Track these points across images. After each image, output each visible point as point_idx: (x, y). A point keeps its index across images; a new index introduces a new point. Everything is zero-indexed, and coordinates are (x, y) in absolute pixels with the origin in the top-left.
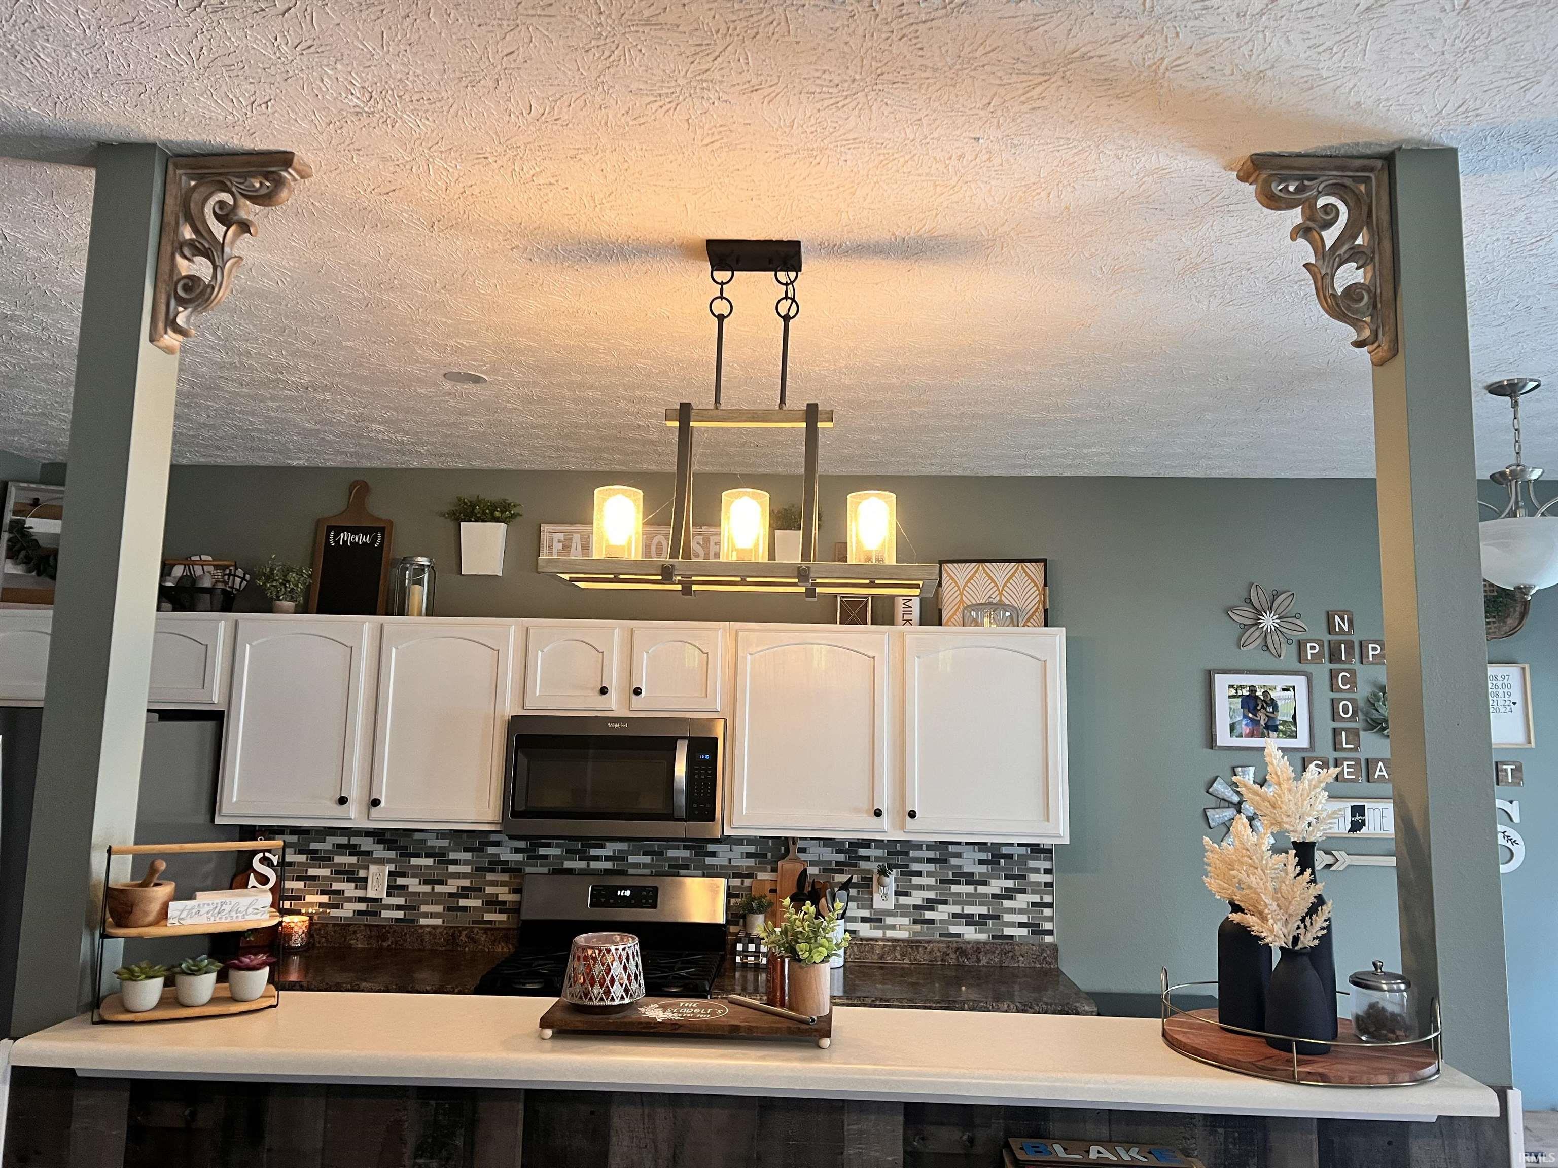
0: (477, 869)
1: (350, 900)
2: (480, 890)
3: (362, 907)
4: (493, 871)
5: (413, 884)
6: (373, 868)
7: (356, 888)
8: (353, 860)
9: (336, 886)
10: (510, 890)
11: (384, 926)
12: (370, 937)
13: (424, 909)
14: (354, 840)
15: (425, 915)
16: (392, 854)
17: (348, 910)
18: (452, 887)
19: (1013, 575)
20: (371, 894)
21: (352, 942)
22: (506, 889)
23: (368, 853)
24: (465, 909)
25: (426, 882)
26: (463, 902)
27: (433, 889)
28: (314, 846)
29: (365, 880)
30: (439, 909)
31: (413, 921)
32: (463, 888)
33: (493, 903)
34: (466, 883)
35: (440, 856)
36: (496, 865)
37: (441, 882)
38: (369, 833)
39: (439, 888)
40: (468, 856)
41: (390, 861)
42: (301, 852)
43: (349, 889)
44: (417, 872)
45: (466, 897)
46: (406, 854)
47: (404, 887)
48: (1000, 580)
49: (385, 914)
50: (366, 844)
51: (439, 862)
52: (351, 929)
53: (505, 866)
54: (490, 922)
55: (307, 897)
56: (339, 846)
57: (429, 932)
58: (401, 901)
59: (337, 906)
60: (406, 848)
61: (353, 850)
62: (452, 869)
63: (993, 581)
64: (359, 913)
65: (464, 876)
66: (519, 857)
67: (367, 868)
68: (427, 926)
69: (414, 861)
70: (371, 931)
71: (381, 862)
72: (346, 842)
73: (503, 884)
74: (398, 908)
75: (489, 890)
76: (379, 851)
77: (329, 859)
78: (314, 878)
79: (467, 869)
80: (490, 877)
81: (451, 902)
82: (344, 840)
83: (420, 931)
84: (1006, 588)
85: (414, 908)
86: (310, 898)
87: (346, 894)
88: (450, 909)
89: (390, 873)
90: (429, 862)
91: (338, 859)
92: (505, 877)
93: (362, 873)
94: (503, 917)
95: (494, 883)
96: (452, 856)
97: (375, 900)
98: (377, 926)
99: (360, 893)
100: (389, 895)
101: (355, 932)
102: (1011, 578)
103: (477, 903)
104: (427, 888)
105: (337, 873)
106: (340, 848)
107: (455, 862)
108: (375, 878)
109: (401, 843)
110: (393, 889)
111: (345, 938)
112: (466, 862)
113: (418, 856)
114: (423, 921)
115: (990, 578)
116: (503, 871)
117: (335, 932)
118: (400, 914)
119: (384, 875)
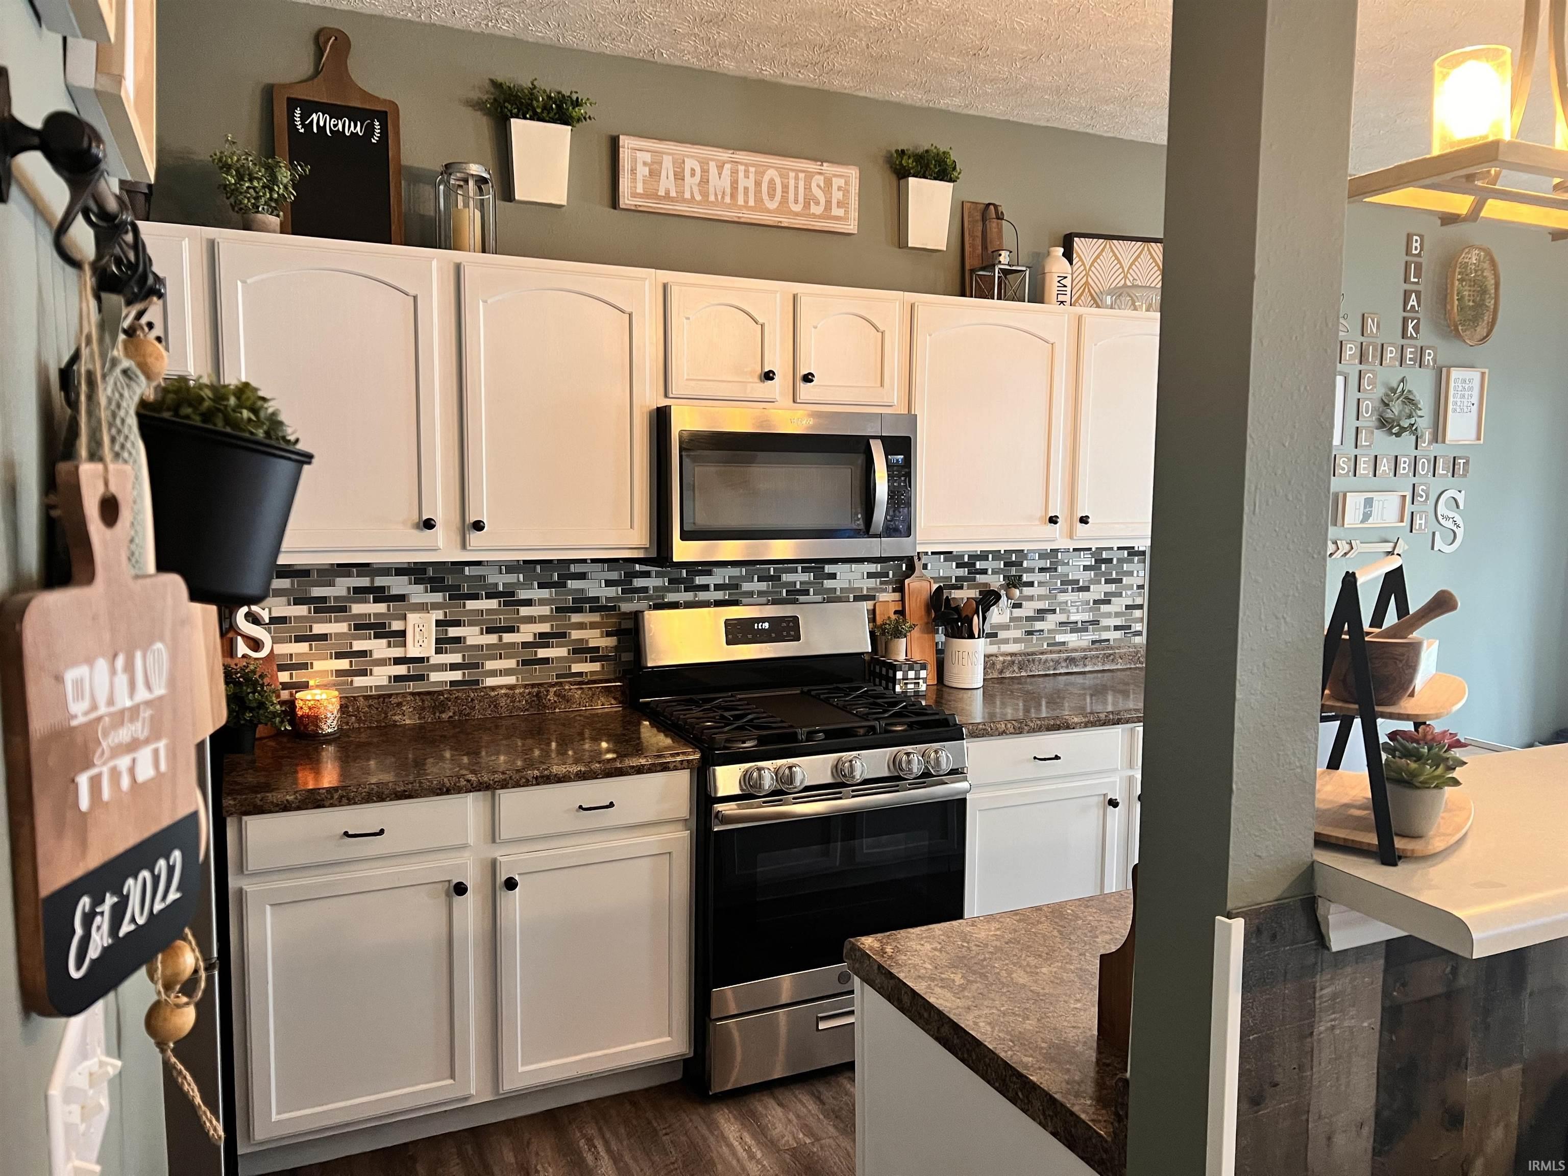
0: (558, 610)
1: (383, 662)
2: (563, 635)
3: (401, 670)
4: (579, 610)
5: (473, 635)
6: (412, 618)
7: (389, 646)
8: (381, 608)
9: (358, 646)
10: (602, 632)
11: (441, 693)
12: (423, 709)
13: (490, 665)
14: (380, 581)
15: (493, 673)
16: (438, 597)
17: (380, 677)
18: (526, 633)
19: (1139, 256)
20: (413, 651)
21: (397, 718)
22: (597, 632)
23: (402, 598)
24: (546, 661)
25: (490, 631)
26: (542, 653)
27: (500, 639)
28: (317, 592)
29: (402, 634)
30: (511, 663)
31: (477, 682)
32: (542, 635)
33: (582, 651)
34: (545, 628)
35: (508, 597)
36: (582, 603)
37: (511, 630)
38: (401, 571)
39: (508, 638)
40: (545, 593)
41: (435, 606)
42: (298, 602)
43: (379, 648)
44: (476, 619)
45: (547, 646)
46: (458, 596)
47: (458, 640)
48: (1126, 262)
49: (435, 677)
50: (398, 585)
51: (506, 604)
52: (394, 700)
53: (595, 605)
54: (580, 674)
55: (315, 663)
56: (357, 590)
57: (506, 694)
58: (457, 658)
59: (363, 673)
60: (458, 587)
61: (380, 595)
62: (524, 611)
63: (1119, 262)
64: (398, 679)
65: (542, 619)
66: (612, 592)
67: (404, 618)
68: (501, 687)
69: (471, 605)
70: (423, 701)
71: (423, 608)
72: (368, 585)
73: (593, 625)
74: (454, 667)
75: (575, 635)
76: (418, 594)
77: (344, 609)
78: (324, 637)
79: (545, 610)
80: (576, 618)
81: (528, 655)
82: (364, 582)
83: (493, 694)
84: (1131, 271)
85: (476, 666)
86: (319, 665)
87: (376, 655)
88: (525, 663)
89: (438, 623)
90: (493, 604)
91: (357, 609)
92: (596, 617)
93: (396, 626)
94: (596, 666)
95: (581, 626)
96: (523, 595)
97: (421, 660)
98: (429, 693)
99: (398, 652)
100: (438, 651)
101: (399, 705)
102: (1136, 259)
103: (562, 652)
104: (492, 639)
105: (358, 627)
106: (360, 593)
107: (528, 603)
108: (417, 630)
109: (450, 580)
110: (442, 644)
111: (386, 714)
112: (542, 602)
113: (476, 597)
114: (490, 682)
115: (1117, 258)
116: (592, 610)
117: (370, 706)
118: (457, 675)
119: (430, 626)
